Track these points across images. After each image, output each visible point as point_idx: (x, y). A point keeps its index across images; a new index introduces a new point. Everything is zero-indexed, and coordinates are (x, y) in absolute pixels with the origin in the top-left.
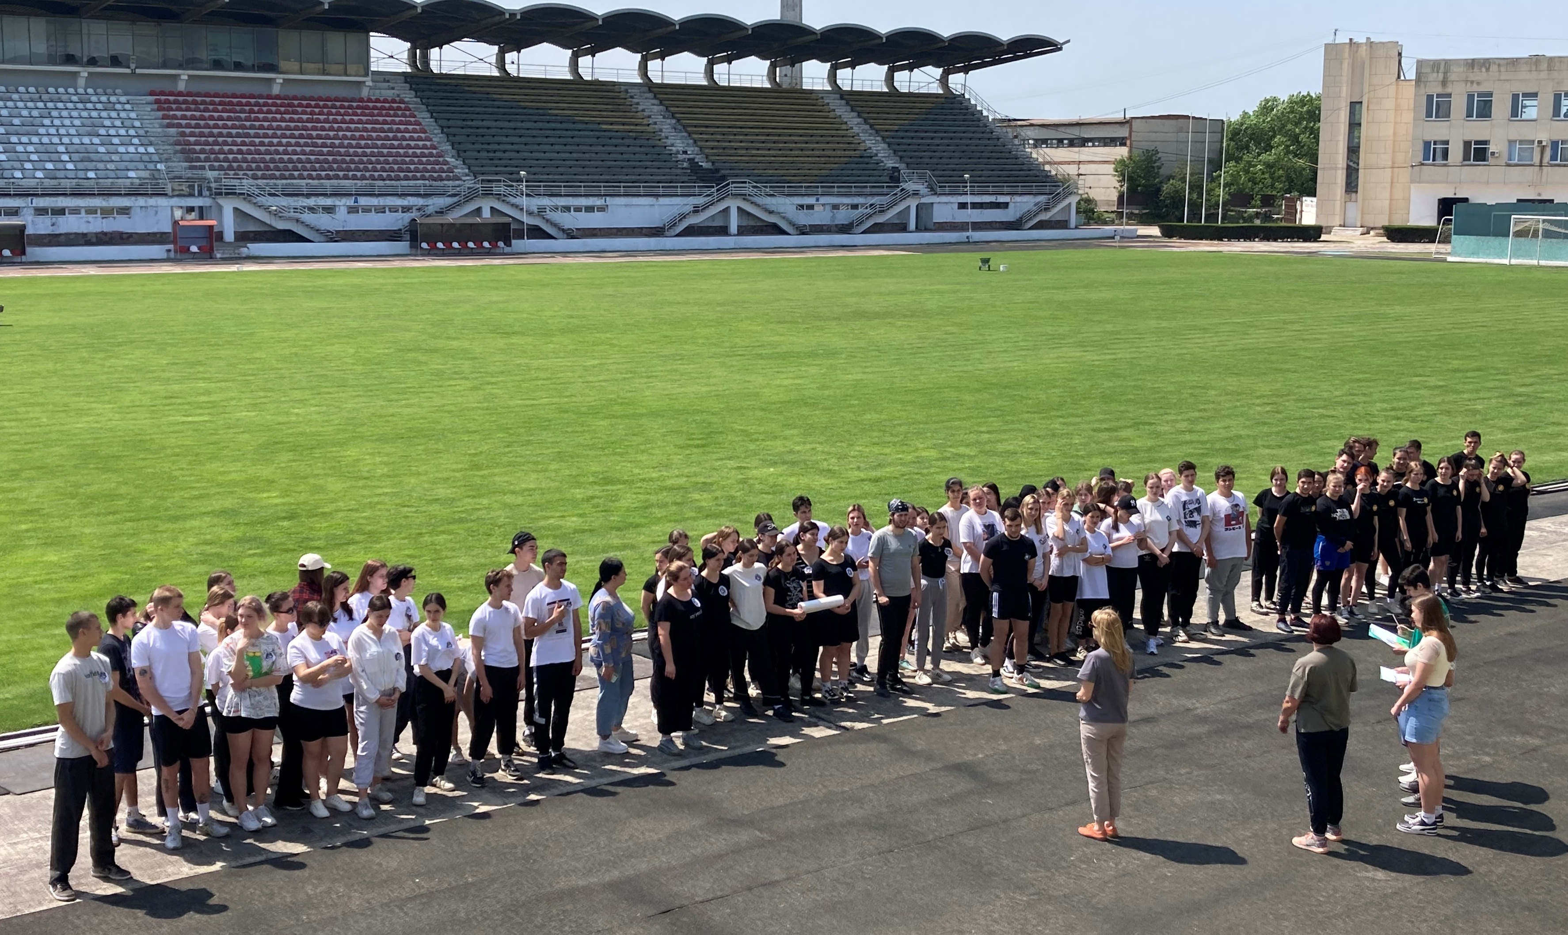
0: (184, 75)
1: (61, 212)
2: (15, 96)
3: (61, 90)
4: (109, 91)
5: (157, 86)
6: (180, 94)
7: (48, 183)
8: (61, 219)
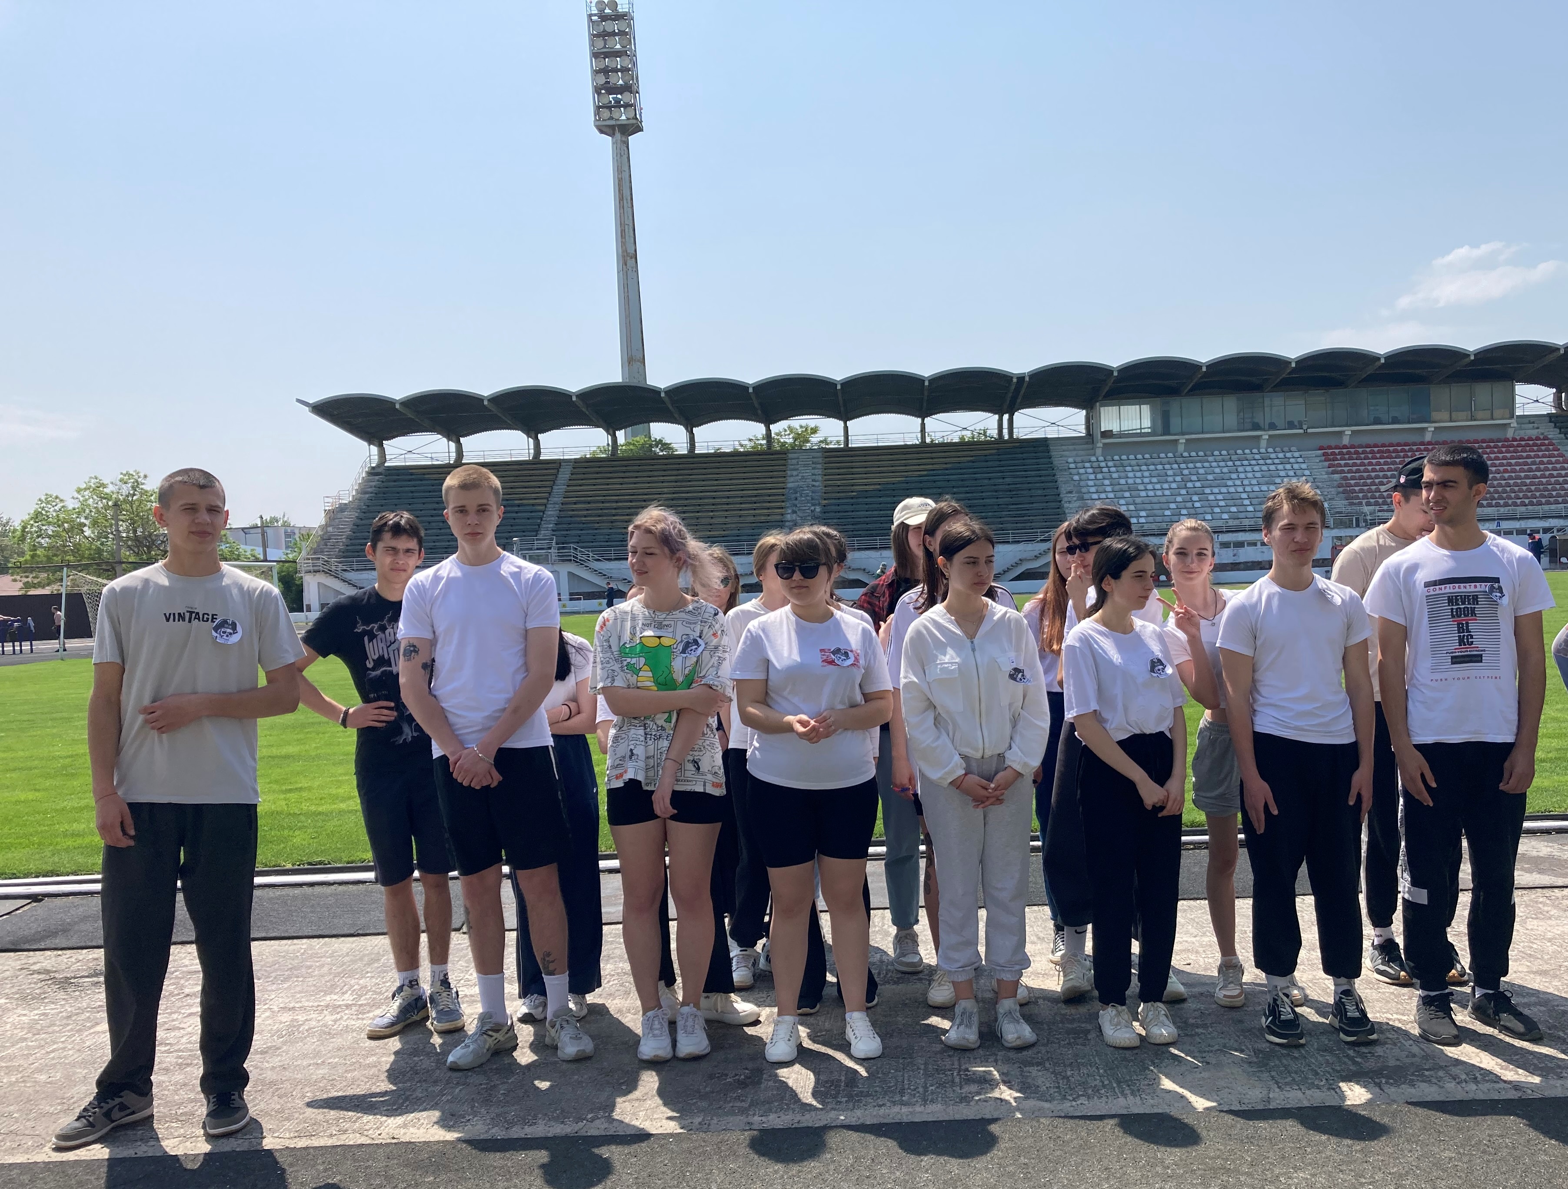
0: (1348, 431)
1: (1240, 545)
2: (1211, 459)
3: (1247, 451)
4: (1286, 449)
5: (1325, 442)
6: (1345, 447)
7: (1231, 523)
8: (1241, 551)
